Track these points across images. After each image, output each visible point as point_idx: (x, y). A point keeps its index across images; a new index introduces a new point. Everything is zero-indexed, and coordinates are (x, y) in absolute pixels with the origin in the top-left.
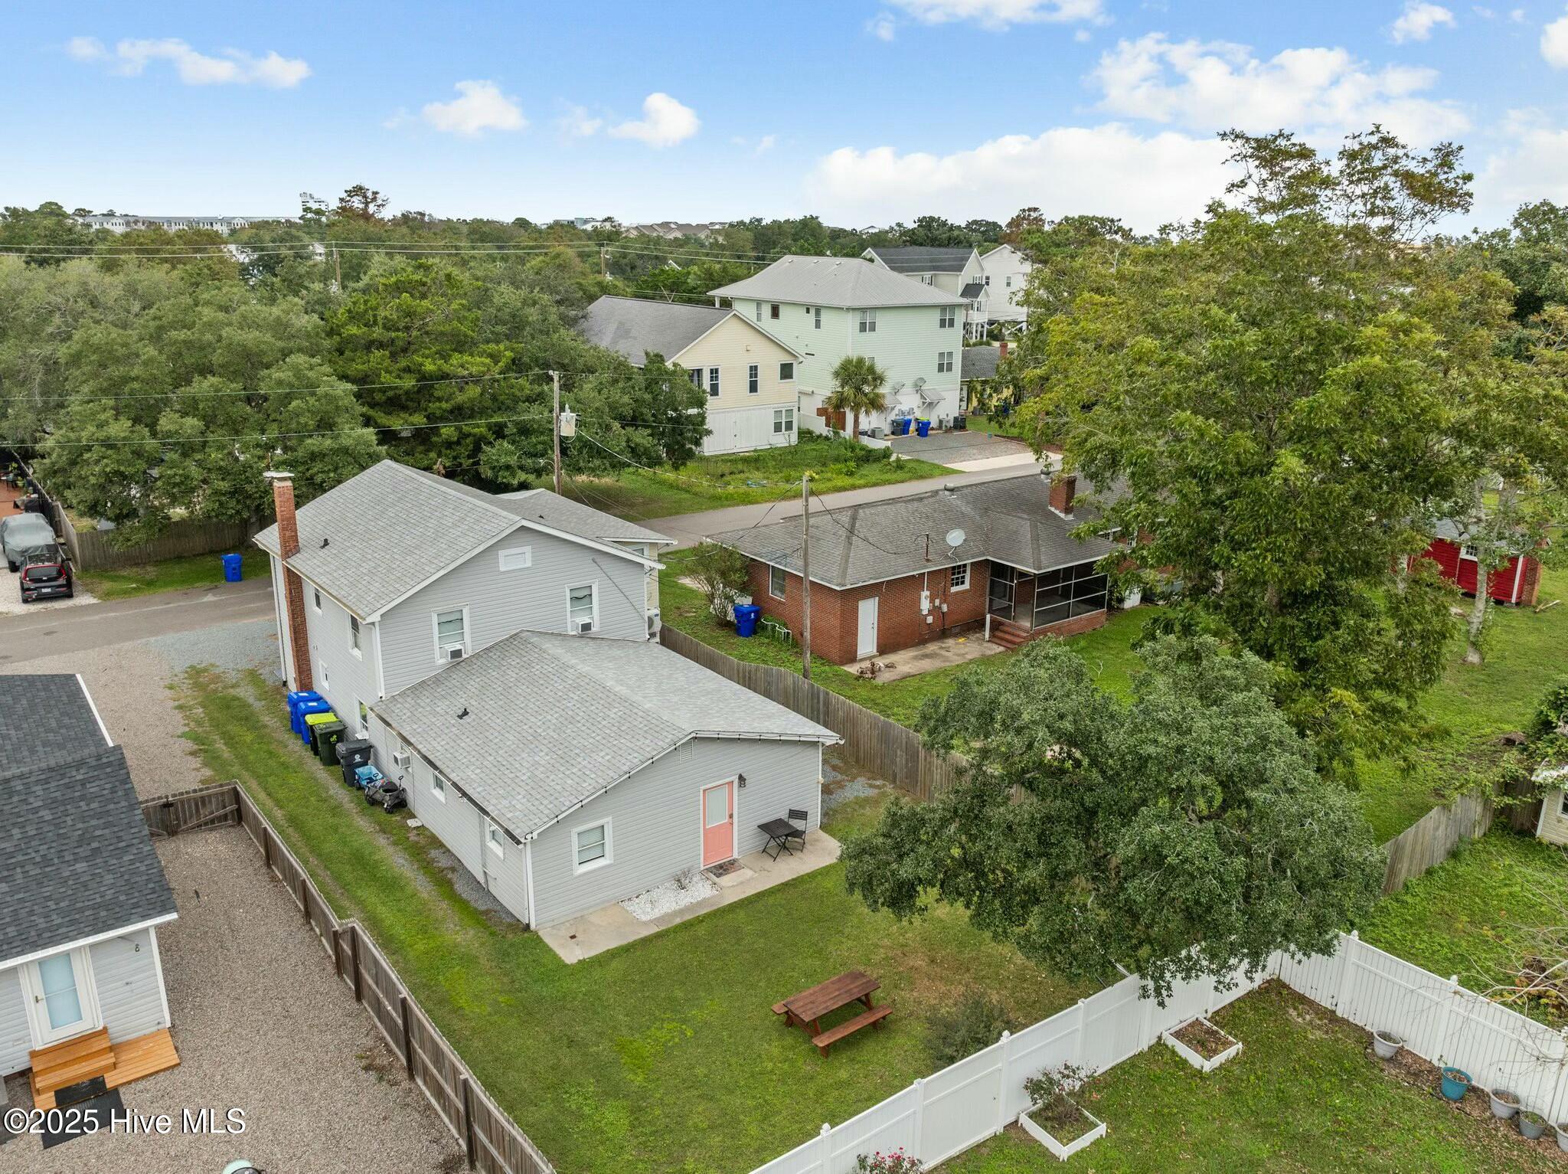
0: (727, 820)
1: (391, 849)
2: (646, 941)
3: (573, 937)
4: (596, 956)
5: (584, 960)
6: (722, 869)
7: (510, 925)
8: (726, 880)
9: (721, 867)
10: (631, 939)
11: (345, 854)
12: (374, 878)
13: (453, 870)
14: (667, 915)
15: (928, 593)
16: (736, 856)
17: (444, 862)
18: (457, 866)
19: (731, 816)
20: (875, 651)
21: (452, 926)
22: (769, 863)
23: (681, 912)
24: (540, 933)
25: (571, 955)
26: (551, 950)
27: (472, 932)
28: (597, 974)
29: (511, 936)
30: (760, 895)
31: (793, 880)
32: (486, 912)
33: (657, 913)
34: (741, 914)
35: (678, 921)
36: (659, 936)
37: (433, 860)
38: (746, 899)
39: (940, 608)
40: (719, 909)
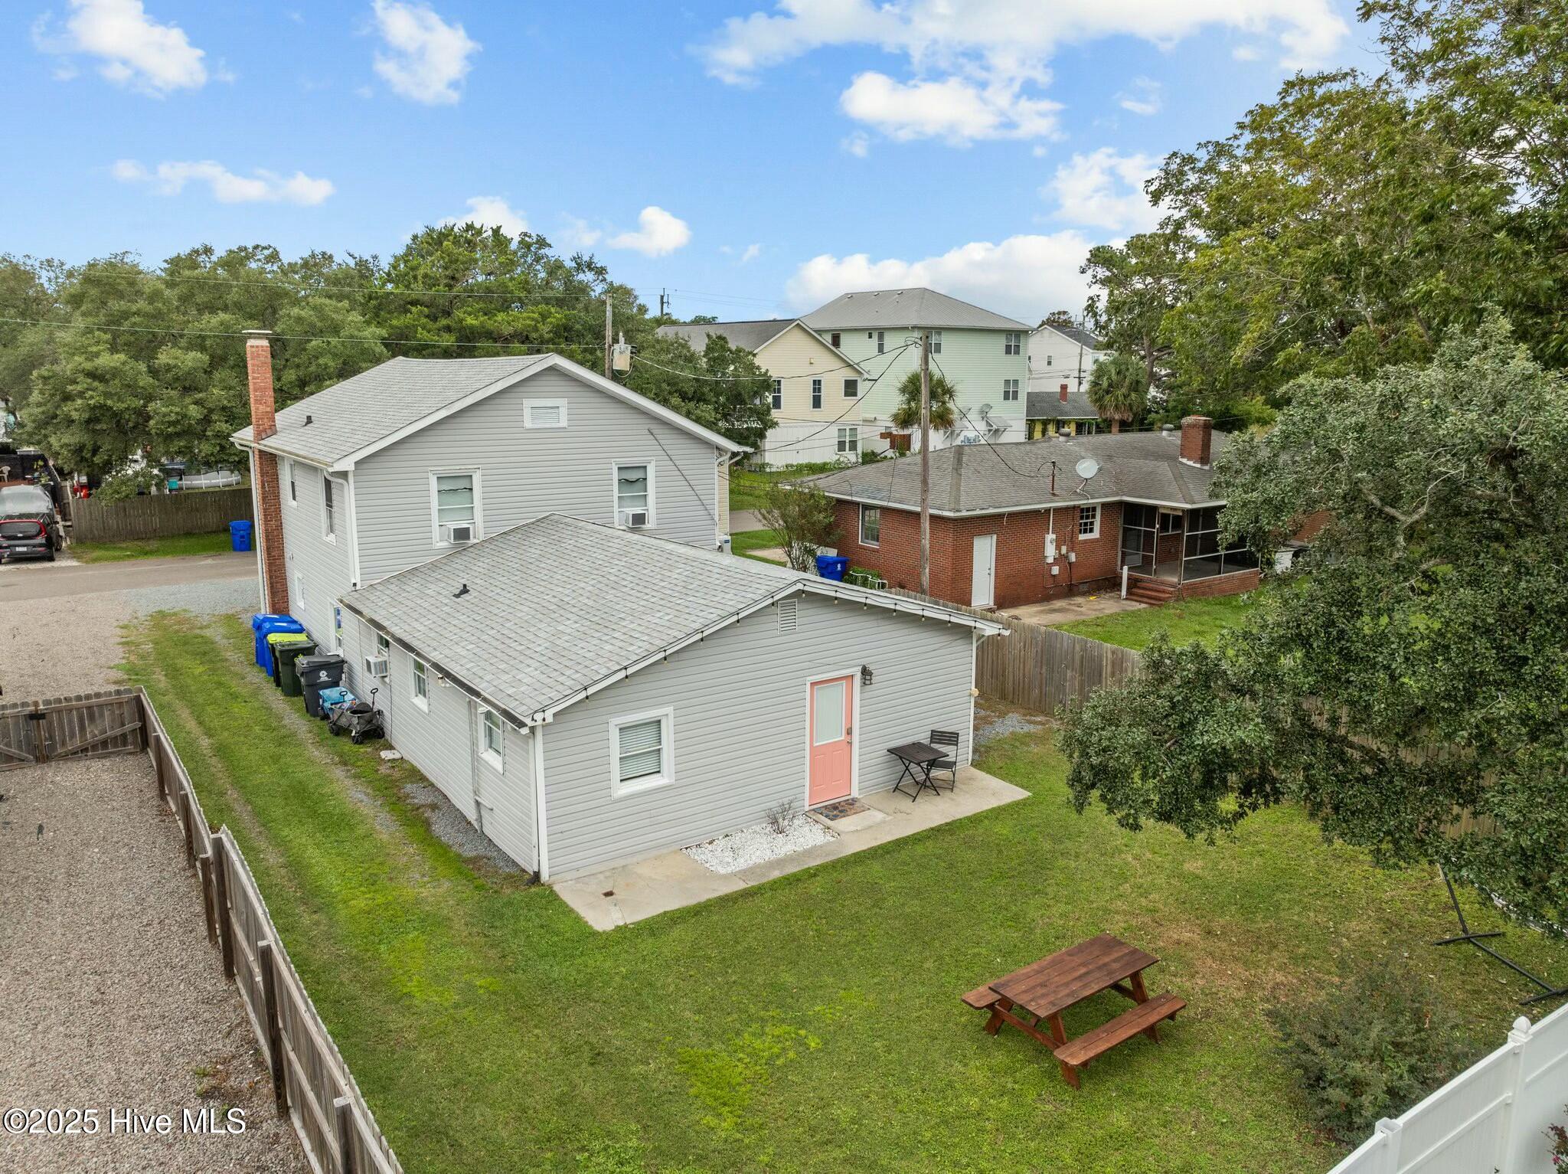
0: (843, 737)
1: (349, 782)
2: (725, 901)
3: (609, 894)
4: (647, 921)
5: (626, 926)
6: (838, 810)
7: (509, 877)
8: (844, 824)
9: (835, 807)
10: (703, 897)
11: (279, 785)
12: (314, 814)
13: (434, 807)
14: (757, 866)
15: (1054, 536)
16: (855, 794)
17: (422, 798)
18: (441, 802)
19: (849, 732)
20: (992, 603)
21: (417, 876)
22: (905, 804)
23: (780, 863)
24: (556, 888)
25: (603, 919)
26: (572, 911)
27: (446, 885)
28: (647, 945)
29: (508, 891)
30: (900, 844)
31: (947, 824)
32: (474, 861)
33: (742, 864)
34: (876, 867)
35: (776, 874)
36: (747, 894)
37: (407, 796)
38: (879, 847)
39: (1066, 557)
40: (839, 860)
